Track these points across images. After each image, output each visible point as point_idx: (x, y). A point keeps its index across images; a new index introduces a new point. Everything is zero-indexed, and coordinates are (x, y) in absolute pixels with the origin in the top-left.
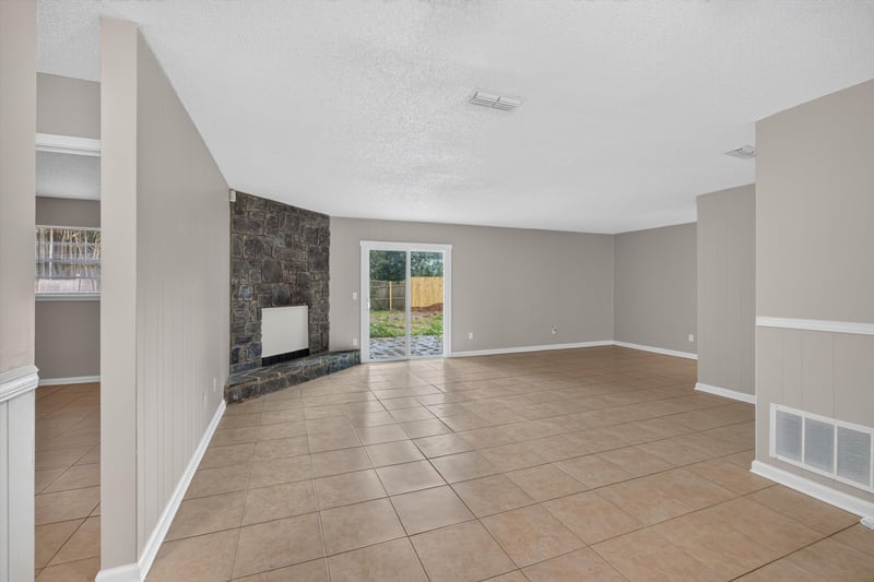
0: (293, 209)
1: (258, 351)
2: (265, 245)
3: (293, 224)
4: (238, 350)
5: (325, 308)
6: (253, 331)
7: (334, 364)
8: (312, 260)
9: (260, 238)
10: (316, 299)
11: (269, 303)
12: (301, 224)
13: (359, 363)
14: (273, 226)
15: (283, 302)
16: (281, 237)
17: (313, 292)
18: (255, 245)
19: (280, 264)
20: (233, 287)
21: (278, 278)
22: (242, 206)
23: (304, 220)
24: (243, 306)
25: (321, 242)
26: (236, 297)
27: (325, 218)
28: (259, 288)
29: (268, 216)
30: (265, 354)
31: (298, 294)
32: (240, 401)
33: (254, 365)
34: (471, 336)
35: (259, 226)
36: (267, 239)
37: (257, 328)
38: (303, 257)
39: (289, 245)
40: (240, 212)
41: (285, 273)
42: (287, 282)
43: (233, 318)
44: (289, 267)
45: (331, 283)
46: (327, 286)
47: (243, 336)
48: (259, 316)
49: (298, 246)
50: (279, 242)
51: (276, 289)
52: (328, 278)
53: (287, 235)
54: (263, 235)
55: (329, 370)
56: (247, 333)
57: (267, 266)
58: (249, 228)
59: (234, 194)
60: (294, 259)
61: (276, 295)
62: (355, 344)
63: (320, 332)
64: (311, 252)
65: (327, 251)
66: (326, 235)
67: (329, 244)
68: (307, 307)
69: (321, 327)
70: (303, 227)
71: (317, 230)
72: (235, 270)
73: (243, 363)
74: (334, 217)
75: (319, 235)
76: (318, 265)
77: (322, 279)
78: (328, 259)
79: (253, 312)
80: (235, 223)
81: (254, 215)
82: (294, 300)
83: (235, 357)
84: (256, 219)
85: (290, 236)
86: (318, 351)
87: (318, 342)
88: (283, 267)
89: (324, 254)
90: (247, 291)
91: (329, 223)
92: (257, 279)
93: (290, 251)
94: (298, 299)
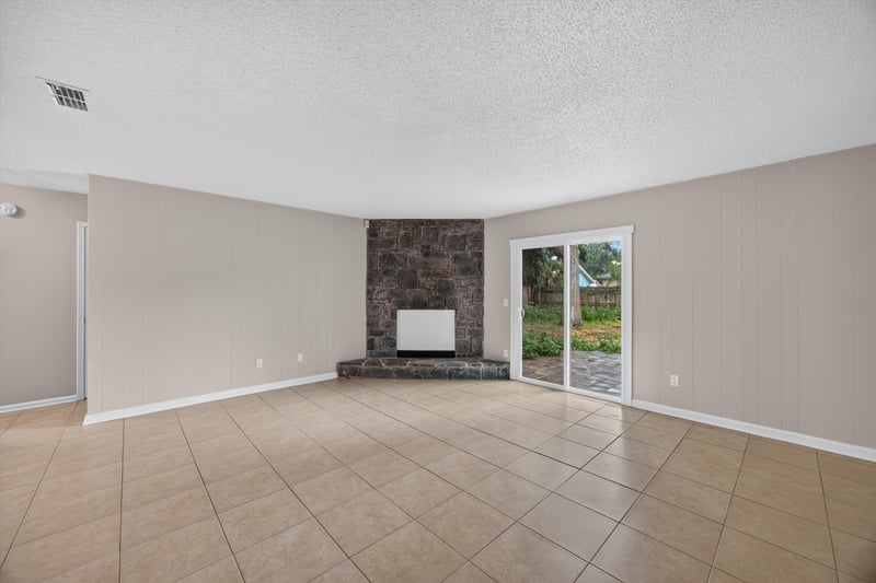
0: (431, 222)
1: (395, 345)
2: (398, 258)
3: (431, 235)
4: (372, 340)
5: (480, 313)
6: (387, 327)
7: (458, 370)
8: (457, 267)
9: (393, 253)
10: (465, 304)
11: (403, 306)
12: (441, 234)
14: (408, 241)
15: (419, 305)
16: (418, 249)
17: (458, 297)
18: (389, 259)
19: (415, 272)
20: (369, 292)
21: (414, 284)
22: (375, 227)
23: (444, 229)
24: (376, 307)
25: (471, 248)
26: (371, 299)
27: (478, 223)
28: (392, 292)
29: (402, 232)
30: (401, 347)
31: (437, 298)
32: (347, 377)
33: (386, 354)
34: (674, 380)
35: (393, 242)
36: (401, 252)
37: (392, 325)
38: (446, 263)
39: (426, 255)
40: (375, 235)
41: (422, 280)
42: (423, 288)
43: (368, 316)
44: (427, 275)
45: (485, 289)
46: (481, 291)
47: (380, 332)
48: (394, 316)
49: (439, 255)
50: (415, 253)
51: (410, 294)
52: (482, 284)
53: (423, 247)
54: (397, 250)
55: (452, 375)
56: (382, 328)
57: (402, 275)
58: (382, 246)
59: (367, 222)
60: (433, 267)
61: (411, 299)
62: (505, 354)
63: (468, 337)
64: (456, 258)
65: (480, 256)
66: (479, 240)
67: (482, 247)
68: (453, 311)
69: (470, 332)
70: (445, 236)
71: (464, 237)
72: (370, 280)
73: (377, 350)
74: (490, 220)
75: (468, 241)
76: (466, 271)
77: (473, 285)
78: (480, 265)
79: (386, 312)
80: (370, 244)
81: (388, 234)
82: (432, 304)
83: (370, 345)
84: (391, 238)
85: (428, 247)
86: (464, 356)
87: (466, 347)
88: (419, 274)
89: (476, 259)
90: (382, 296)
91: (482, 227)
92: (391, 286)
93: (428, 260)
94: (437, 303)
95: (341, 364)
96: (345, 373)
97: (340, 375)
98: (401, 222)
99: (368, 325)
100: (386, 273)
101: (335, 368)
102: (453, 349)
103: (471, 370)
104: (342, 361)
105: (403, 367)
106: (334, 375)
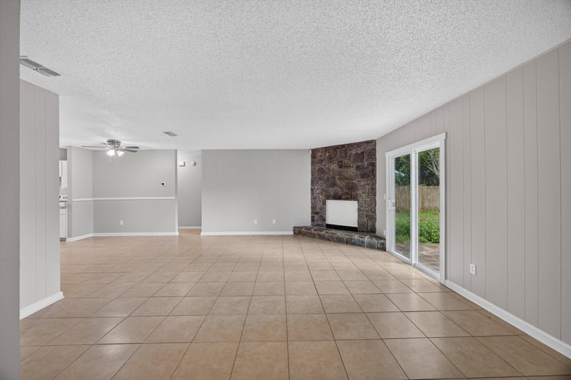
0: (343, 146)
1: (324, 220)
2: (326, 170)
3: (343, 154)
4: (314, 216)
5: (372, 204)
6: (321, 210)
8: (359, 173)
9: (323, 167)
10: (363, 197)
11: (328, 198)
12: (349, 153)
14: (331, 159)
15: (337, 197)
16: (336, 163)
17: (360, 192)
18: (321, 171)
19: (334, 177)
20: (312, 190)
21: (334, 185)
22: (314, 153)
23: (350, 150)
24: (315, 198)
25: (366, 160)
26: (313, 194)
27: (372, 142)
28: (322, 189)
29: (327, 155)
30: (328, 222)
31: (347, 193)
32: (297, 235)
33: (321, 226)
35: (323, 161)
36: (327, 166)
37: (324, 209)
38: (351, 172)
39: (341, 167)
40: (314, 158)
41: (338, 182)
42: (339, 187)
43: (312, 203)
44: (341, 179)
45: (377, 187)
47: (318, 213)
48: (324, 203)
49: (348, 166)
50: (334, 166)
51: (332, 191)
53: (339, 162)
54: (325, 165)
56: (318, 210)
57: (328, 179)
58: (318, 163)
59: (311, 151)
60: (344, 174)
61: (332, 193)
63: (365, 219)
64: (358, 168)
65: (374, 165)
66: (372, 154)
67: (374, 159)
68: (357, 202)
69: (367, 216)
71: (362, 153)
72: (312, 183)
73: (316, 222)
74: (379, 139)
75: (365, 155)
76: (363, 176)
77: (368, 184)
78: (373, 171)
79: (320, 201)
80: (312, 162)
81: (321, 156)
82: (344, 197)
83: (313, 220)
84: (322, 158)
85: (341, 162)
86: (363, 232)
87: (364, 226)
88: (337, 179)
89: (370, 168)
90: (318, 191)
91: (375, 145)
92: (322, 186)
93: (342, 170)
94: (347, 196)
95: (295, 227)
96: (297, 232)
97: (295, 233)
98: (326, 149)
99: (312, 208)
100: (320, 179)
101: (292, 229)
102: (356, 226)
103: (359, 240)
104: (296, 226)
106: (292, 233)
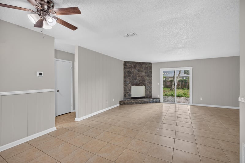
0: (140, 63)
2: (132, 72)
3: (140, 66)
4: (125, 95)
5: (151, 87)
6: (129, 91)
7: (150, 101)
8: (146, 75)
9: (131, 70)
10: (148, 84)
11: (133, 85)
12: (142, 66)
13: (160, 102)
14: (134, 67)
15: (137, 85)
17: (146, 82)
18: (130, 72)
19: (136, 76)
20: (124, 81)
21: (136, 79)
22: (126, 63)
23: (143, 65)
24: (126, 85)
25: (149, 70)
26: (125, 83)
27: (150, 63)
28: (130, 81)
29: (133, 65)
30: (132, 96)
31: (141, 83)
32: (122, 105)
33: (129, 98)
34: (201, 99)
35: (130, 68)
36: (133, 71)
37: (130, 90)
38: (143, 74)
39: (139, 71)
40: (126, 65)
41: (138, 78)
42: (138, 80)
43: (124, 88)
44: (139, 77)
45: (152, 80)
46: (151, 81)
48: (131, 88)
49: (142, 71)
50: (136, 71)
51: (135, 82)
52: (152, 79)
53: (138, 69)
54: (132, 70)
55: (148, 102)
56: (128, 91)
57: (133, 77)
58: (128, 69)
59: (124, 62)
60: (140, 75)
62: (159, 97)
63: (149, 93)
64: (146, 72)
65: (151, 72)
66: (151, 68)
67: (152, 70)
68: (145, 86)
69: (149, 91)
70: (143, 67)
71: (148, 67)
72: (125, 78)
73: (127, 97)
74: (153, 63)
76: (148, 76)
77: (149, 79)
78: (151, 74)
79: (129, 87)
80: (125, 68)
81: (129, 66)
82: (140, 84)
84: (130, 66)
85: (139, 69)
86: (148, 97)
87: (148, 95)
88: (137, 77)
89: (150, 73)
90: (128, 82)
91: (152, 65)
92: (130, 79)
93: (139, 73)
94: (142, 84)
96: (121, 104)
98: (132, 63)
99: (124, 90)
100: (129, 76)
101: (119, 103)
102: (145, 96)
103: (152, 101)
104: (120, 101)
105: (137, 101)
